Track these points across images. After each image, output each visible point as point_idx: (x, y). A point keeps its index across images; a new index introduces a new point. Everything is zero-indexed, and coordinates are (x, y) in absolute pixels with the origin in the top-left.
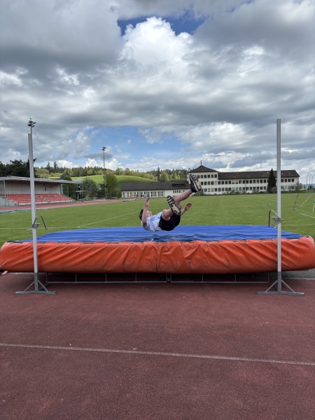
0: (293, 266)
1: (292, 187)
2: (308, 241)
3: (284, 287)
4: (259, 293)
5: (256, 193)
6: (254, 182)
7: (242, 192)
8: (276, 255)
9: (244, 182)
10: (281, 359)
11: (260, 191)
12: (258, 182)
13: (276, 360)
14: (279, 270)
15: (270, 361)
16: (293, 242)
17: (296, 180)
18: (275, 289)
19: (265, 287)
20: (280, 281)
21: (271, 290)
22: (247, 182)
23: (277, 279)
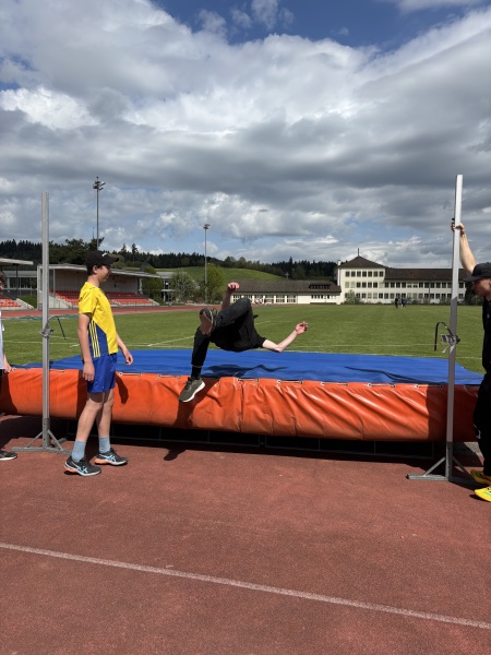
5: (446, 304)
6: (443, 286)
7: (422, 301)
9: (427, 285)
22: (432, 286)
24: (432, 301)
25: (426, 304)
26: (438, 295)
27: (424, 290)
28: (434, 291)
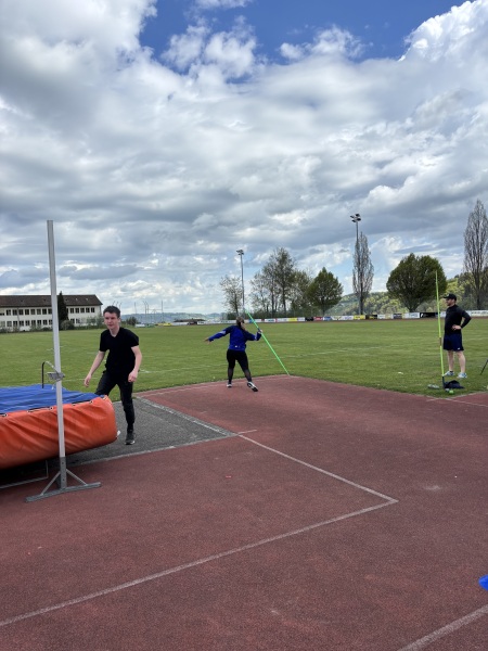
0: (83, 444)
1: (93, 321)
2: (103, 404)
3: (70, 480)
4: (30, 499)
5: (37, 331)
6: (33, 312)
7: (12, 329)
8: (56, 430)
9: (15, 313)
10: (59, 602)
11: (43, 326)
12: (39, 312)
13: (50, 605)
14: (62, 454)
15: (42, 611)
16: (83, 407)
17: (97, 309)
18: (57, 486)
19: (39, 486)
20: (64, 471)
21: (50, 490)
22: (21, 313)
23: (58, 470)
24: (22, 328)
25: (16, 331)
26: (28, 323)
27: (13, 318)
28: (24, 318)
